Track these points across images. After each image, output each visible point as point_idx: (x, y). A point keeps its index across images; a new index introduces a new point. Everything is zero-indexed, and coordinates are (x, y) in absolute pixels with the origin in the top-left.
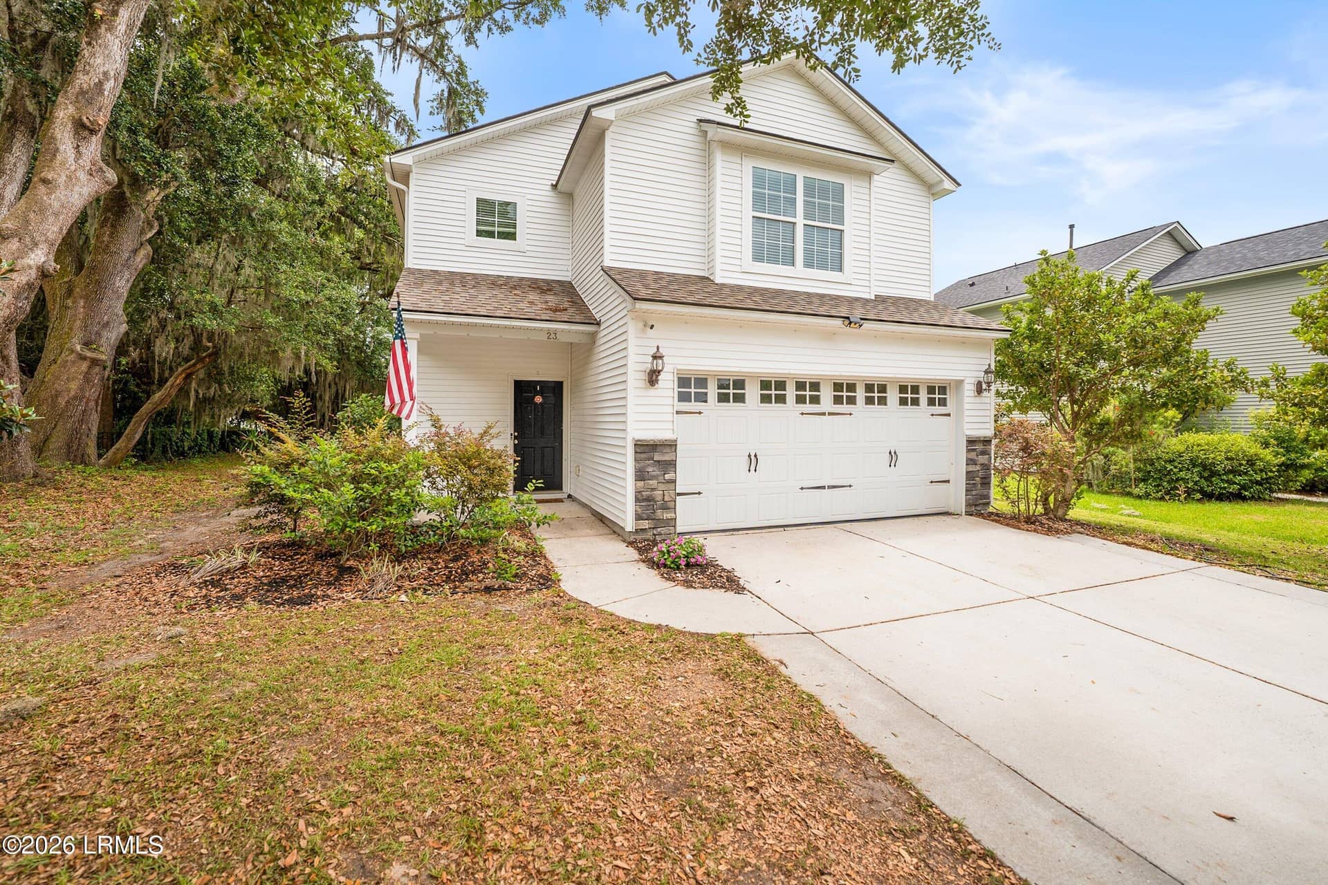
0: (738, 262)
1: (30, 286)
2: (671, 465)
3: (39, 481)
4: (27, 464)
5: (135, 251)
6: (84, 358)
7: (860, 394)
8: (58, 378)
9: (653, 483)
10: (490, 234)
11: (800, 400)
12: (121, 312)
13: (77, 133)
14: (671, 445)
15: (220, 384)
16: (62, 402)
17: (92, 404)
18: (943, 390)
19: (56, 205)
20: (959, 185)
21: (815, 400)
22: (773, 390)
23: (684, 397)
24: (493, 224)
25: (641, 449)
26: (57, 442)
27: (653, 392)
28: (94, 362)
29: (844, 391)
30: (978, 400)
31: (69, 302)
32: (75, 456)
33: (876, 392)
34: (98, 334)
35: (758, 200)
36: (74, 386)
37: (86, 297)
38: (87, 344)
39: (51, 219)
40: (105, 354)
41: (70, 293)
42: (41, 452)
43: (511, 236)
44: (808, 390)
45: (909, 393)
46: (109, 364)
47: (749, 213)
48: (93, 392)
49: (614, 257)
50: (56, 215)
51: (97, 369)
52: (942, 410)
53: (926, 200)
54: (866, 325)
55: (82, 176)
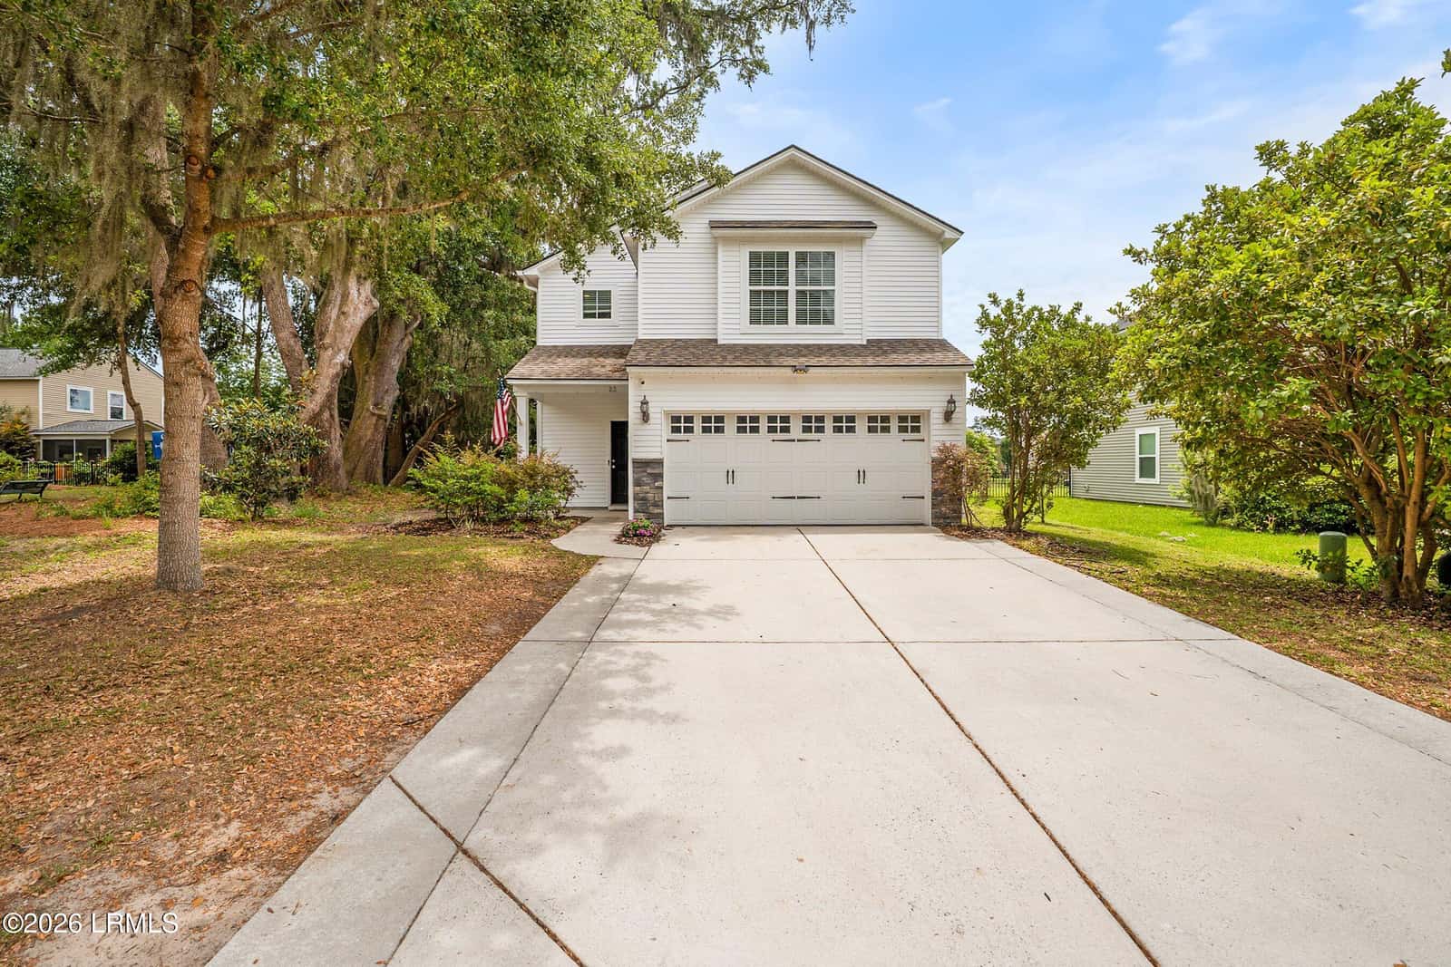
0: (738, 327)
1: (337, 374)
2: (659, 476)
3: (350, 493)
4: (344, 483)
5: (402, 340)
6: (373, 414)
7: (829, 425)
8: (361, 428)
9: (646, 488)
10: (593, 316)
11: (772, 430)
12: (395, 382)
13: (358, 282)
14: (659, 463)
15: (467, 431)
16: (363, 443)
17: (379, 445)
18: (916, 419)
19: (349, 326)
20: (962, 233)
21: (786, 430)
22: (747, 423)
23: (676, 430)
24: (594, 308)
25: (636, 465)
26: (360, 470)
27: (646, 426)
28: (380, 417)
29: (813, 423)
30: (947, 426)
31: (367, 378)
32: (369, 478)
33: (845, 423)
34: (382, 398)
35: (754, 277)
36: (369, 433)
37: (375, 374)
38: (376, 405)
39: (346, 335)
40: (386, 411)
41: (367, 372)
42: (352, 475)
43: (608, 315)
44: (779, 423)
45: (879, 423)
46: (389, 418)
47: (747, 288)
48: (380, 437)
49: (645, 331)
50: (349, 332)
51: (381, 421)
52: (915, 436)
53: (935, 249)
54: (811, 370)
55: (361, 306)
